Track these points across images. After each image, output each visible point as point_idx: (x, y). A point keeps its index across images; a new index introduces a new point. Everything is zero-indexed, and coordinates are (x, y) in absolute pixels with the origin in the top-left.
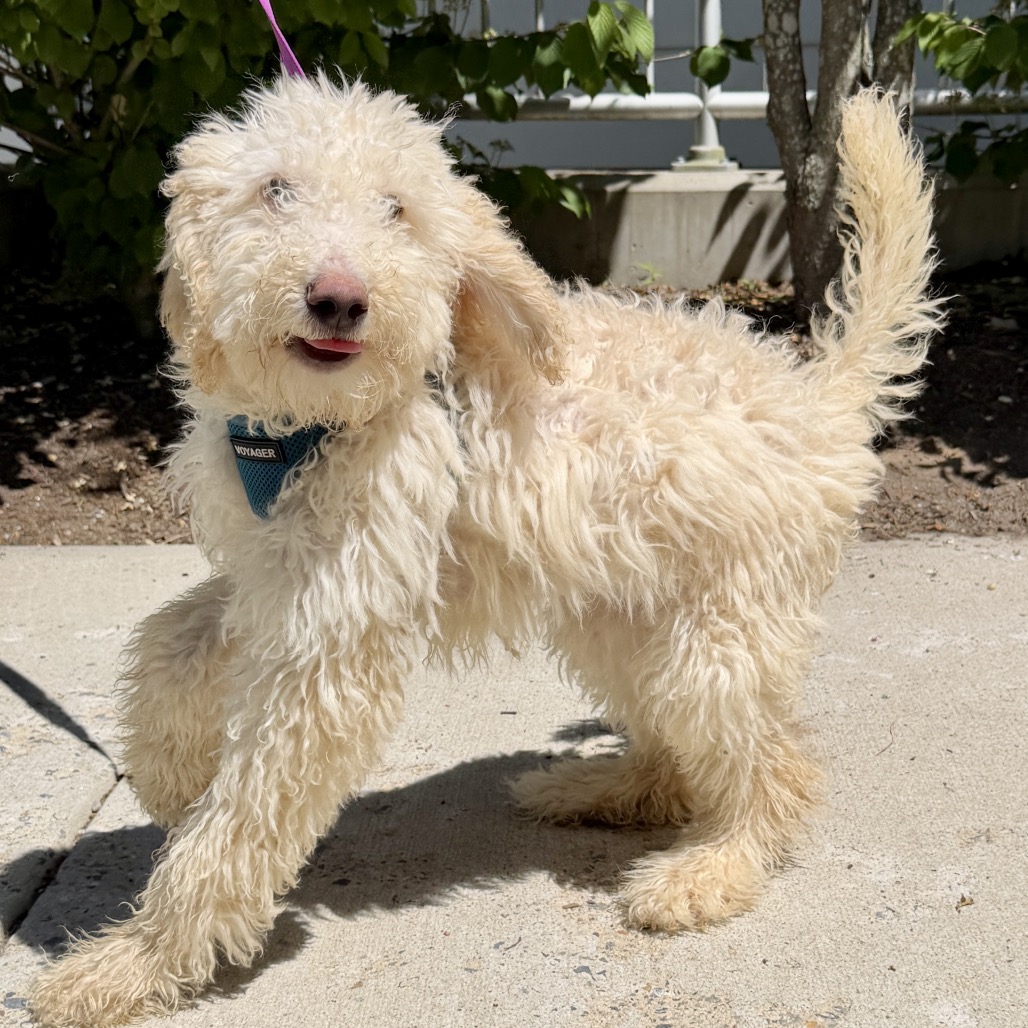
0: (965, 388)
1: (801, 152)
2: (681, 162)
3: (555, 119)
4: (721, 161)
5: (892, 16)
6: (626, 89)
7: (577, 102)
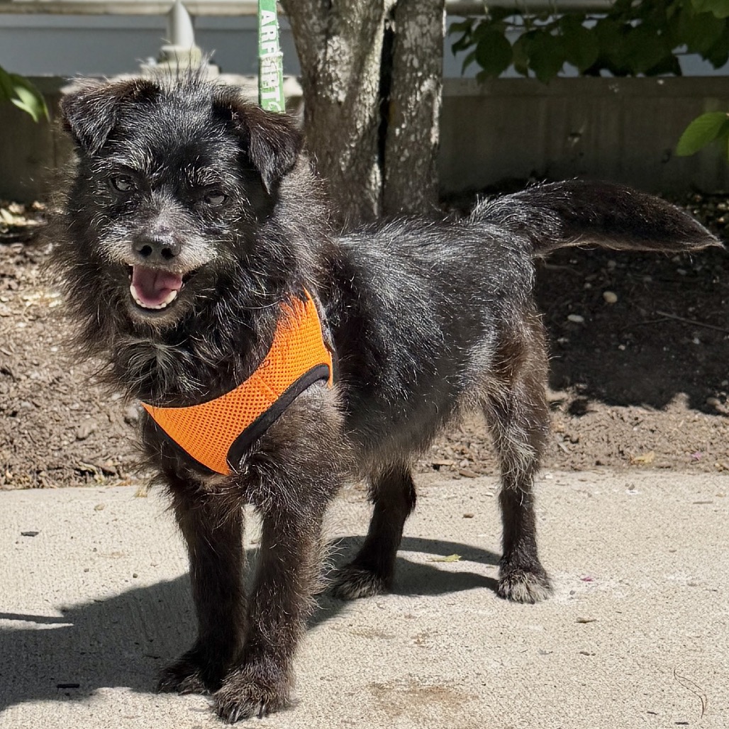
1: (322, 33)
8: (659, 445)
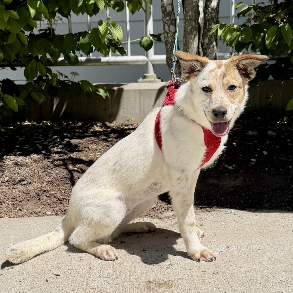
0: (239, 156)
2: (141, 79)
3: (96, 65)
4: (155, 79)
5: (209, 26)
6: (118, 53)
7: (104, 59)
8: (272, 201)
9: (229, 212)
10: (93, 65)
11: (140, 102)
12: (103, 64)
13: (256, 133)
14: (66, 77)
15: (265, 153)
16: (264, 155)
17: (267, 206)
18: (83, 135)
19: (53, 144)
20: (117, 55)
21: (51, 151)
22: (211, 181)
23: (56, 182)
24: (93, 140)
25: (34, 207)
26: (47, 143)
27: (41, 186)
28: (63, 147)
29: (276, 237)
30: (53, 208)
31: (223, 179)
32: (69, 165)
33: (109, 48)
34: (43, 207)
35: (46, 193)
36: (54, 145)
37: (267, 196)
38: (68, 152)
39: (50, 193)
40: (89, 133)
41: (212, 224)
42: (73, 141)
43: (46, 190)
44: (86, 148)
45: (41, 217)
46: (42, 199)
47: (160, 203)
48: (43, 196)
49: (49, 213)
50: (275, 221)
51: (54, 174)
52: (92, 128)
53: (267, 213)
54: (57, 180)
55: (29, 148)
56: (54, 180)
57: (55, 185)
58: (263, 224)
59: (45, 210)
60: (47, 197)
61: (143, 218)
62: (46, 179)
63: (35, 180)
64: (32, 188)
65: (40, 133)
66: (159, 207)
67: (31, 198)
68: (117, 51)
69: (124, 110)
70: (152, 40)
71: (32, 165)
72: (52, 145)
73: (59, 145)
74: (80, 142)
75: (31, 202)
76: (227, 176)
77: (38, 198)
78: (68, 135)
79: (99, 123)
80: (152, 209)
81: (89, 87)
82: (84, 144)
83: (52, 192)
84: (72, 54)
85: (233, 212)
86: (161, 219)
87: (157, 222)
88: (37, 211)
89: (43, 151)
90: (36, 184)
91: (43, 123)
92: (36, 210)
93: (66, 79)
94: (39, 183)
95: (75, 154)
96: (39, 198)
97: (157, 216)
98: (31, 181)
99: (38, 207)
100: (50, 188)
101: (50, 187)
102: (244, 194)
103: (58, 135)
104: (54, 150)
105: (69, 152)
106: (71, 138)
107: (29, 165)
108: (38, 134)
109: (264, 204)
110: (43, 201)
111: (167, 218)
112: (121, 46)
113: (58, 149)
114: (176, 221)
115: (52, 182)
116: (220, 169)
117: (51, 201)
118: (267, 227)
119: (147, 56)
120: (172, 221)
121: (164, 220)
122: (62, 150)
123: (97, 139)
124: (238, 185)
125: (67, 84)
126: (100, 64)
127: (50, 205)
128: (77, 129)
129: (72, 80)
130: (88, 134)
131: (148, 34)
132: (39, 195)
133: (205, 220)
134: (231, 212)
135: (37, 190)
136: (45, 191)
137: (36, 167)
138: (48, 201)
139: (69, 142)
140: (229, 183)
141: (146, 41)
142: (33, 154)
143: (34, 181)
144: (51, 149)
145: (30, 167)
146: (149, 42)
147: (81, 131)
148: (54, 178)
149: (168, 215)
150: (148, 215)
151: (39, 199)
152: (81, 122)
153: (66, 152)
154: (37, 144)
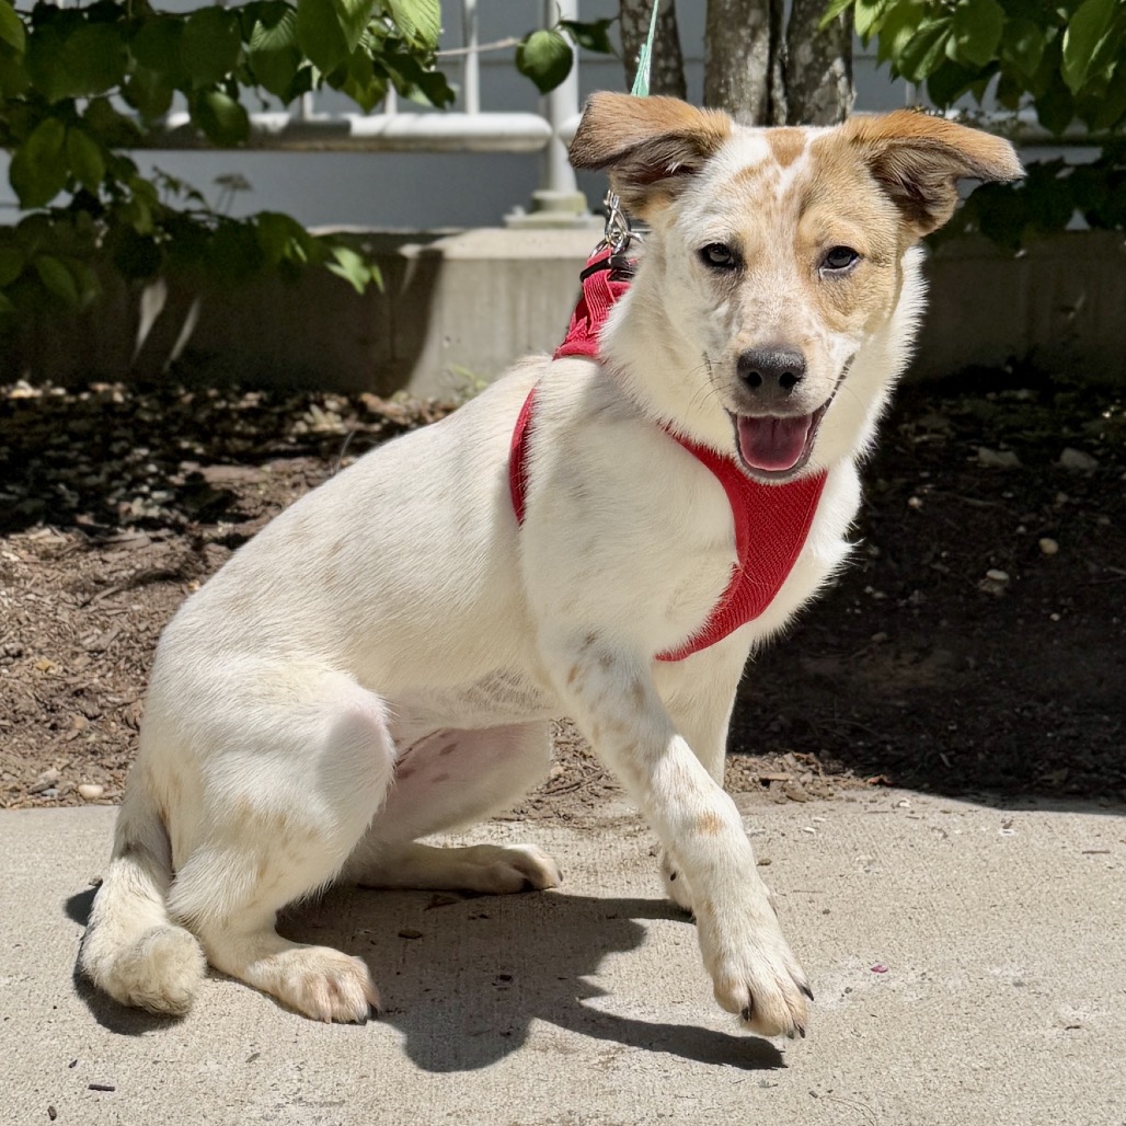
0: (937, 557)
2: (519, 215)
3: (328, 149)
4: (579, 214)
6: (420, 97)
7: (362, 125)
8: (1079, 758)
9: (887, 807)
10: (317, 150)
11: (514, 313)
12: (361, 146)
13: (1008, 459)
14: (195, 195)
15: (1049, 546)
16: (1046, 555)
17: (1055, 782)
18: (260, 449)
19: (129, 487)
20: (419, 110)
21: (117, 515)
22: (811, 666)
23: (129, 653)
24: (302, 472)
25: (30, 761)
26: (102, 479)
27: (65, 671)
28: (172, 497)
29: (1094, 927)
30: (111, 769)
31: (863, 656)
32: (193, 578)
33: (383, 74)
34: (66, 762)
35: (82, 703)
36: (134, 490)
37: (1054, 738)
38: (191, 521)
39: (102, 701)
40: (287, 442)
41: (811, 858)
42: (217, 475)
43: (83, 686)
44: (269, 504)
45: (59, 811)
46: (64, 725)
47: (585, 757)
48: (69, 713)
49: (92, 790)
50: (1093, 853)
51: (124, 618)
52: (302, 419)
53: (1055, 814)
54: (137, 642)
55: (21, 499)
56: (124, 643)
57: (128, 665)
58: (1039, 865)
59: (78, 778)
60: (90, 719)
61: (504, 823)
62: (88, 641)
63: (40, 643)
64: (26, 679)
65: (75, 437)
66: (578, 777)
67: (17, 722)
68: (415, 86)
69: (446, 344)
70: (570, 43)
71: (30, 574)
72: (122, 491)
73: (153, 488)
74: (248, 479)
75: (15, 740)
76: (880, 644)
77: (46, 722)
78: (195, 445)
79: (334, 396)
80: (548, 786)
81: (294, 241)
82: (264, 487)
83: (111, 698)
84: (222, 99)
85: (906, 805)
86: (584, 830)
87: (570, 843)
88: (41, 781)
89: (82, 512)
90: (44, 662)
91: (94, 392)
92: (36, 776)
93: (194, 205)
94: (55, 657)
95: (220, 530)
96: (53, 721)
97: (567, 818)
98: (21, 646)
99: (44, 764)
100: (105, 681)
101: (104, 676)
102: (954, 728)
103: (152, 448)
104: (129, 510)
105: (196, 523)
106: (205, 461)
107: (16, 575)
108: (65, 438)
109: (1042, 773)
110: (69, 738)
111: (612, 825)
112: (433, 68)
113: (147, 507)
114: (652, 843)
115: (114, 654)
116: (853, 613)
117: (105, 737)
118: (1057, 881)
119: (548, 115)
120: (635, 841)
121: (599, 834)
122: (166, 512)
123: (320, 467)
124: (932, 683)
125: (202, 225)
126: (349, 145)
127: (99, 756)
128: (235, 422)
129: (221, 210)
130: (282, 447)
131: (555, 20)
132: (52, 711)
133: (782, 838)
134: (898, 806)
135: (48, 686)
136: (82, 691)
137: (47, 585)
138: (92, 738)
139: (195, 478)
140: (891, 676)
141: (546, 48)
142: (35, 529)
143: (33, 648)
144: (116, 506)
145: (22, 585)
146: (555, 54)
147: (253, 430)
148: (122, 635)
149: (618, 815)
150: (532, 811)
151: (54, 727)
152: (255, 390)
153: (183, 519)
154: (56, 482)
